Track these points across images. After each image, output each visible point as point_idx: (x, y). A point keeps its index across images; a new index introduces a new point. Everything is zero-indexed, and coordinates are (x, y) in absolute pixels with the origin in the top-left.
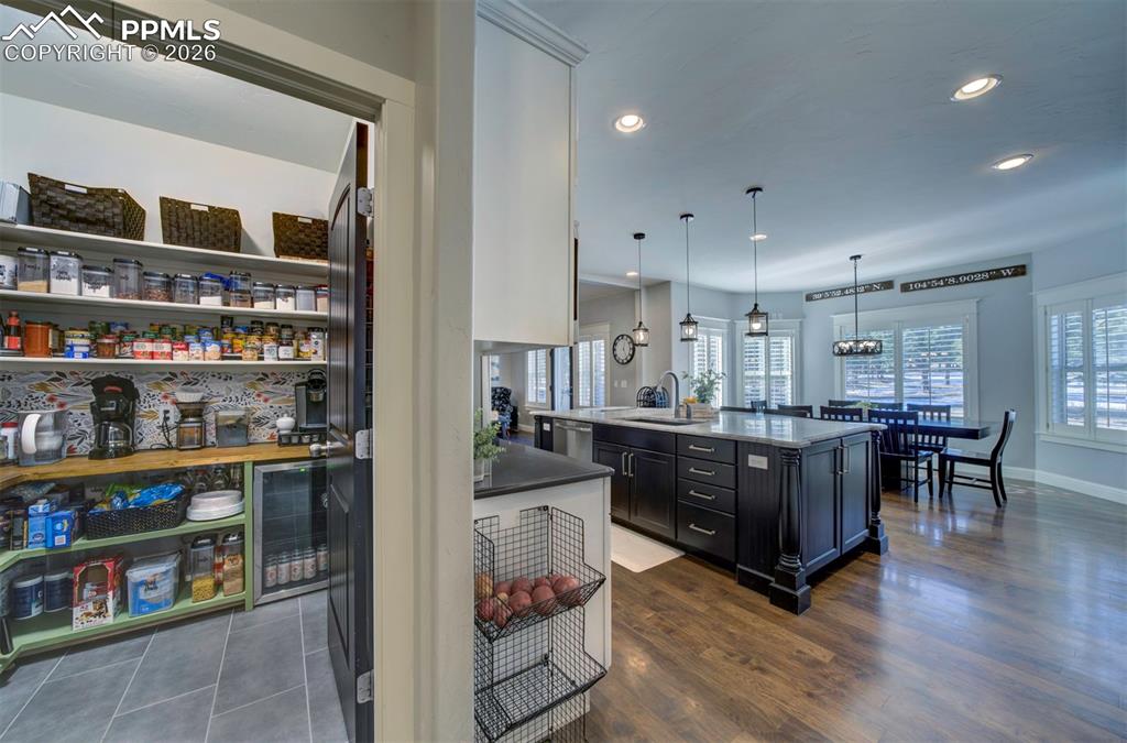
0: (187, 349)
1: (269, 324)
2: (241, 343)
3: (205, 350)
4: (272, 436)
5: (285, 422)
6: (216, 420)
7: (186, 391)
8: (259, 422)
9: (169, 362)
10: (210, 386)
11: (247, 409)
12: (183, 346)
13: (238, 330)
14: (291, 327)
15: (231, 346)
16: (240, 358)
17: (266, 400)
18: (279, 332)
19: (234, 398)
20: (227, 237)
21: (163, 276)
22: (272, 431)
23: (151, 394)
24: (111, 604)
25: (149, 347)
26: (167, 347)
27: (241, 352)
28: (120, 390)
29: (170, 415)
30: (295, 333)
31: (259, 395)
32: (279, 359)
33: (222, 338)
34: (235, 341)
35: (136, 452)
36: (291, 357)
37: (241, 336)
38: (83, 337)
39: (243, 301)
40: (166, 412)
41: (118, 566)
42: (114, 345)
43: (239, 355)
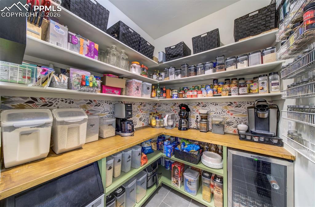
0: (201, 93)
1: (232, 79)
2: (221, 89)
3: (207, 93)
4: (235, 131)
5: (242, 127)
6: (212, 121)
7: (203, 109)
8: (229, 124)
9: (196, 98)
10: (210, 108)
11: (224, 118)
12: (200, 92)
13: (219, 84)
14: (244, 79)
15: (217, 91)
16: (221, 95)
17: (232, 114)
18: (238, 82)
19: (218, 113)
20: (214, 43)
21: (193, 67)
22: (234, 129)
23: (194, 110)
24: (179, 182)
25: (191, 93)
26: (195, 93)
27: (221, 93)
28: (185, 108)
29: (198, 117)
30: (246, 81)
31: (228, 112)
32: (239, 94)
33: (213, 88)
34: (219, 88)
35: (189, 129)
36: (246, 92)
37: (221, 86)
38: (176, 92)
39: (221, 68)
40: (197, 116)
41: (182, 169)
42: (183, 93)
43: (220, 94)
